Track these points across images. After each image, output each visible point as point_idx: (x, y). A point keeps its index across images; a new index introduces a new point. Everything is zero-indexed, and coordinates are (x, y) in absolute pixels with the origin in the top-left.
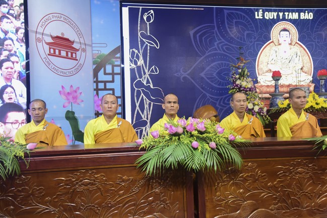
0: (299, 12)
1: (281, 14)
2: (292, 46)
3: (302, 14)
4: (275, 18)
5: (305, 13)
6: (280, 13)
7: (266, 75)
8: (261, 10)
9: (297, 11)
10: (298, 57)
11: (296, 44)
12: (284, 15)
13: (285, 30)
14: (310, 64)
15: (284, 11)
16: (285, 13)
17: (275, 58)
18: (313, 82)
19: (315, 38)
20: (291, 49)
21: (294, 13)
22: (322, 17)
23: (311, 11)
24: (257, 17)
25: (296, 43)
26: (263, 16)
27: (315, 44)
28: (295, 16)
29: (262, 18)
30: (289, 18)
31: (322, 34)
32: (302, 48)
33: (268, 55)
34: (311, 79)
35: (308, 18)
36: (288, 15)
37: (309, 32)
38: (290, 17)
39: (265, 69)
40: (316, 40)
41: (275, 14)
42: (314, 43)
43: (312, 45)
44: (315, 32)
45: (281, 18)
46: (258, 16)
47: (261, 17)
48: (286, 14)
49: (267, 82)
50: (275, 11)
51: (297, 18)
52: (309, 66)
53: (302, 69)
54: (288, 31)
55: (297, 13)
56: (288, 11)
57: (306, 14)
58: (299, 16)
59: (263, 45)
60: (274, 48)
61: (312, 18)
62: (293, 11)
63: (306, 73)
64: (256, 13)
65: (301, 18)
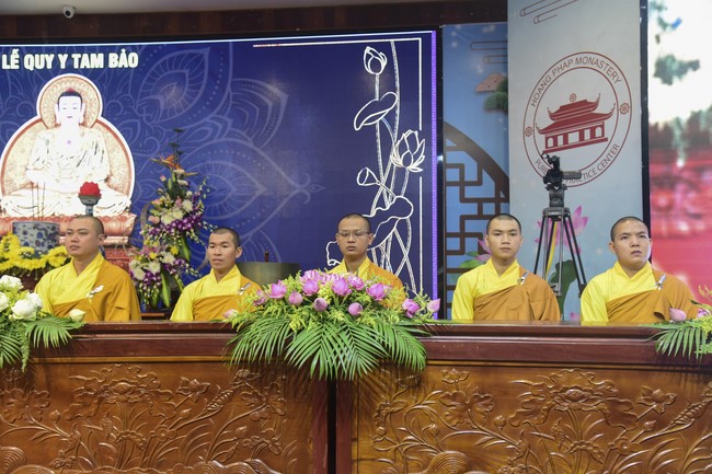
0: (106, 52)
1: (63, 58)
2: (86, 130)
3: (113, 57)
4: (49, 66)
5: (119, 53)
6: (60, 56)
7: (19, 195)
8: (15, 51)
9: (102, 50)
10: (99, 154)
11: (97, 124)
12: (70, 59)
13: (71, 93)
14: (126, 170)
15: (70, 51)
16: (73, 56)
17: (44, 156)
18: (132, 209)
19: (141, 111)
20: (83, 134)
21: (93, 55)
22: (159, 62)
23: (134, 49)
24: (5, 66)
25: (97, 121)
26: (21, 63)
27: (142, 122)
28: (96, 61)
29: (17, 67)
30: (82, 67)
31: (158, 101)
32: (110, 134)
33: (28, 150)
34: (129, 203)
35: (126, 66)
36: (80, 60)
37: (128, 97)
38: (85, 63)
39: (20, 181)
40: (144, 115)
41: (50, 58)
42: (138, 122)
43: (134, 126)
44: (143, 95)
45: (63, 66)
46: (9, 63)
47: (14, 66)
48: (76, 57)
49: (21, 210)
50: (48, 51)
51: (102, 66)
52: (125, 175)
53: (107, 180)
54: (79, 95)
55: (101, 56)
56: (81, 51)
57: (123, 55)
58: (106, 61)
59: (17, 129)
60: (44, 134)
61: (135, 65)
62: (90, 51)
63: (115, 189)
64: (4, 57)
65: (111, 65)
